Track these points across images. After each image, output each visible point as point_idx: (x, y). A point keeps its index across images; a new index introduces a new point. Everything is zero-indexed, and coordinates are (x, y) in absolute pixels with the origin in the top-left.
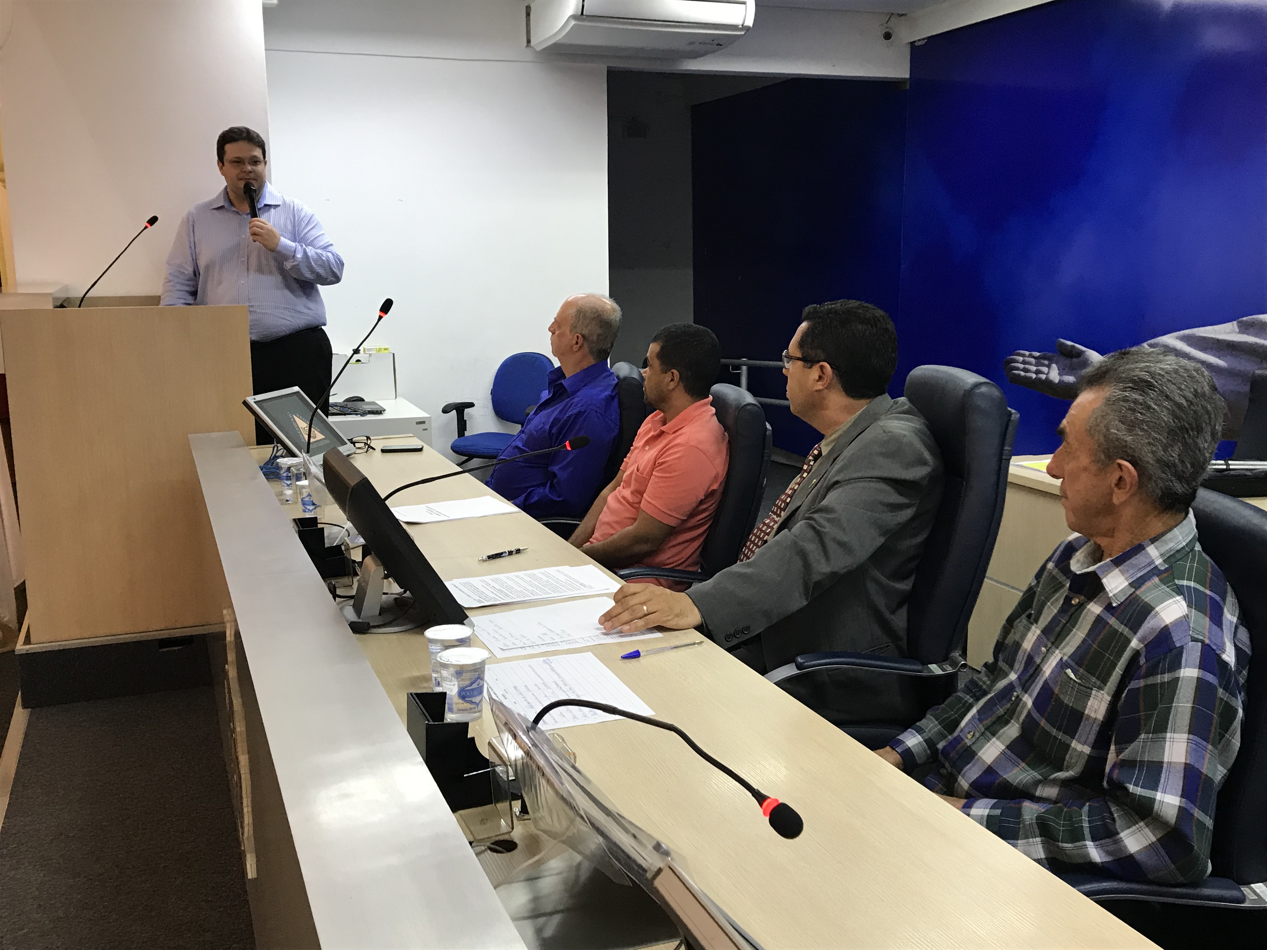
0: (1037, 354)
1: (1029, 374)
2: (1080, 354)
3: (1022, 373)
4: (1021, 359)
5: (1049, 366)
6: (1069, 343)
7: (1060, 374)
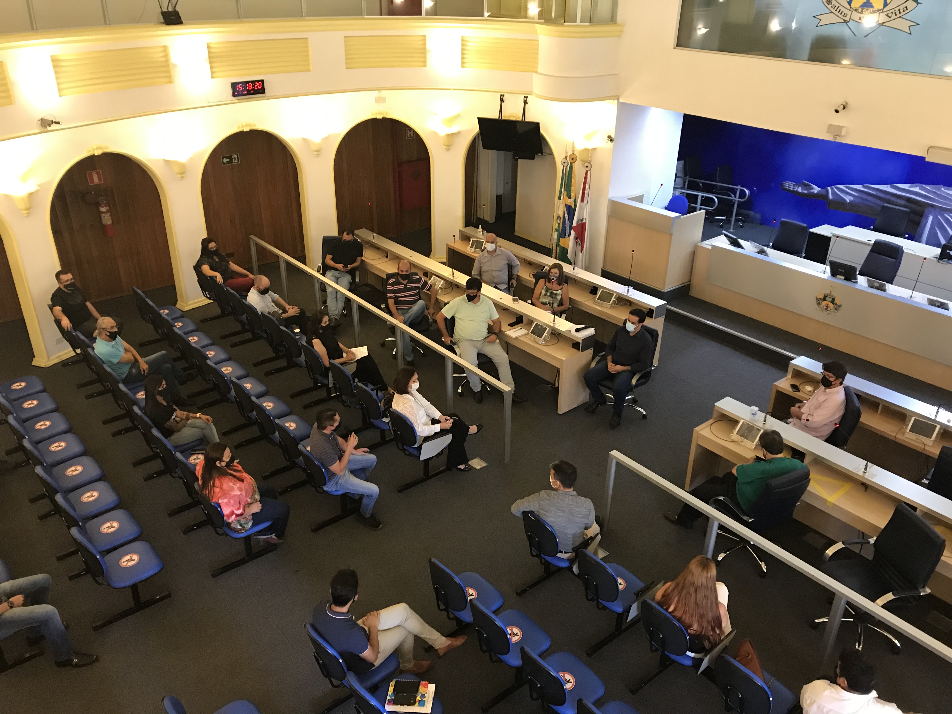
0: (794, 183)
1: (790, 188)
2: (810, 185)
3: (788, 188)
4: (788, 184)
5: (798, 187)
6: (807, 182)
7: (802, 190)
